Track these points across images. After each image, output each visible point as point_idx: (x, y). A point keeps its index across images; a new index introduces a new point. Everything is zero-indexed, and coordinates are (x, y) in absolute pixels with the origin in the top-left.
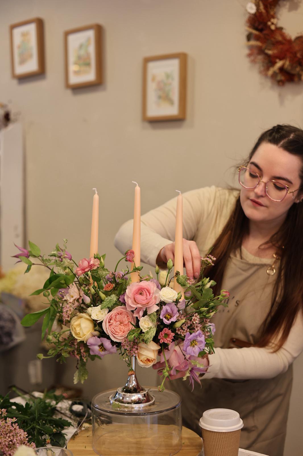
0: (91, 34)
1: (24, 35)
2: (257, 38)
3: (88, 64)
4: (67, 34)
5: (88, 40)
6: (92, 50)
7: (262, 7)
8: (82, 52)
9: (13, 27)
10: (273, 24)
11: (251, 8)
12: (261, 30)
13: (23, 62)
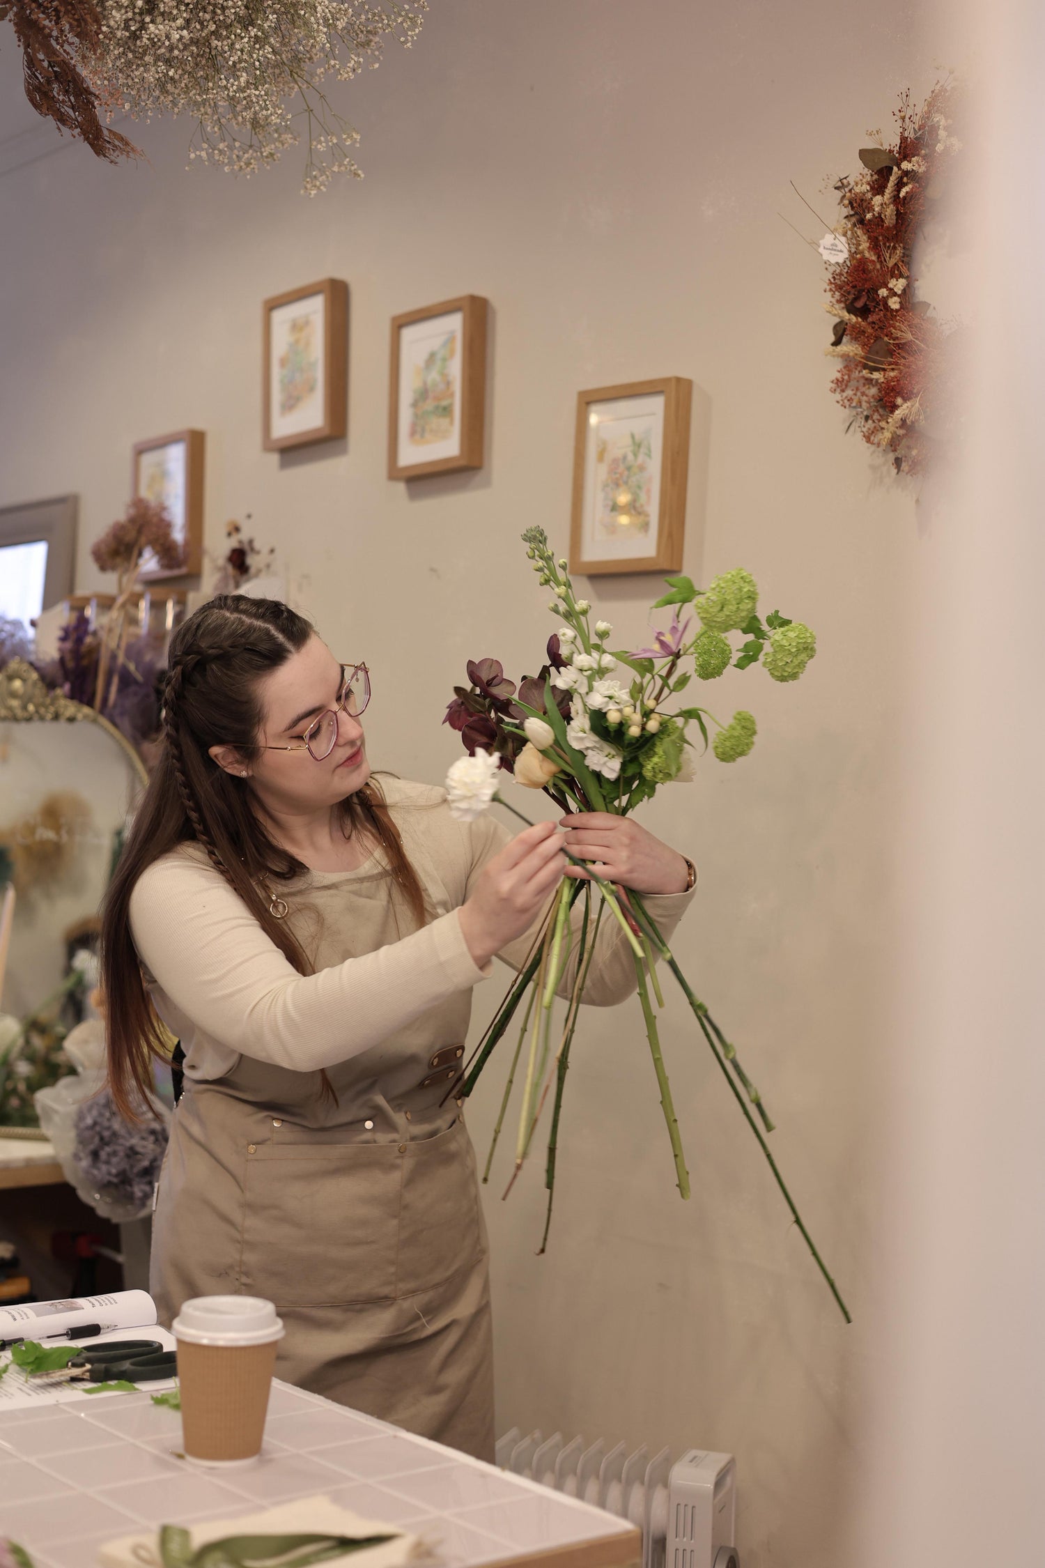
0: (454, 323)
1: (298, 327)
2: (858, 334)
3: (446, 411)
4: (400, 324)
5: (451, 339)
6: (455, 368)
7: (865, 245)
8: (434, 376)
9: (273, 305)
10: (893, 293)
11: (833, 248)
12: (863, 312)
13: (290, 404)
